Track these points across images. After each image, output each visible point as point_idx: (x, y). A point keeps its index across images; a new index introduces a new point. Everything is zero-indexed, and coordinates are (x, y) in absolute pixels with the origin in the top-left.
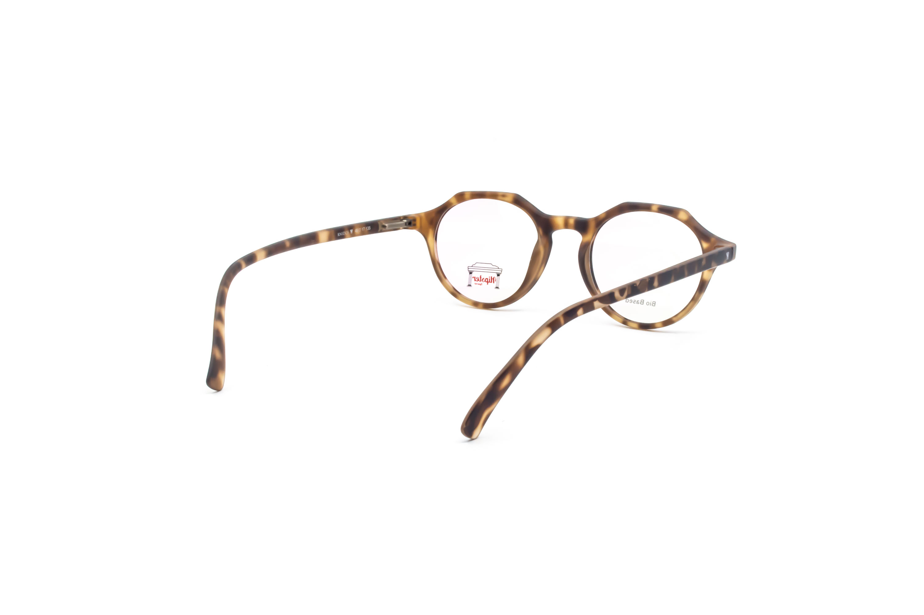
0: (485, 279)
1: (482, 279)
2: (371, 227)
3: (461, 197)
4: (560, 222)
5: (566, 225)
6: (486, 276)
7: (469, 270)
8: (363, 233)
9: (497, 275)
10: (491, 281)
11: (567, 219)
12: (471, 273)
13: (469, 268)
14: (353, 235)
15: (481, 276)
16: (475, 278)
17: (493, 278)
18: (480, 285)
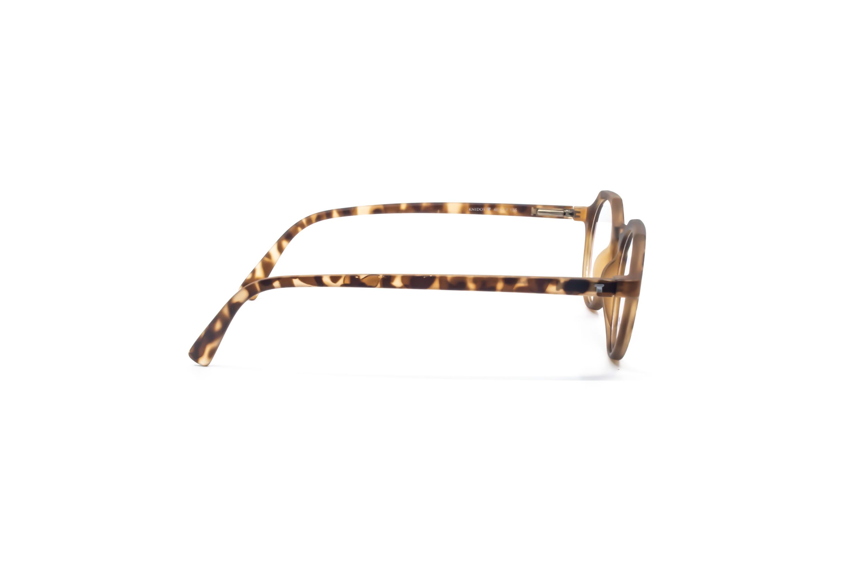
2: (518, 209)
8: (511, 214)
14: (496, 213)
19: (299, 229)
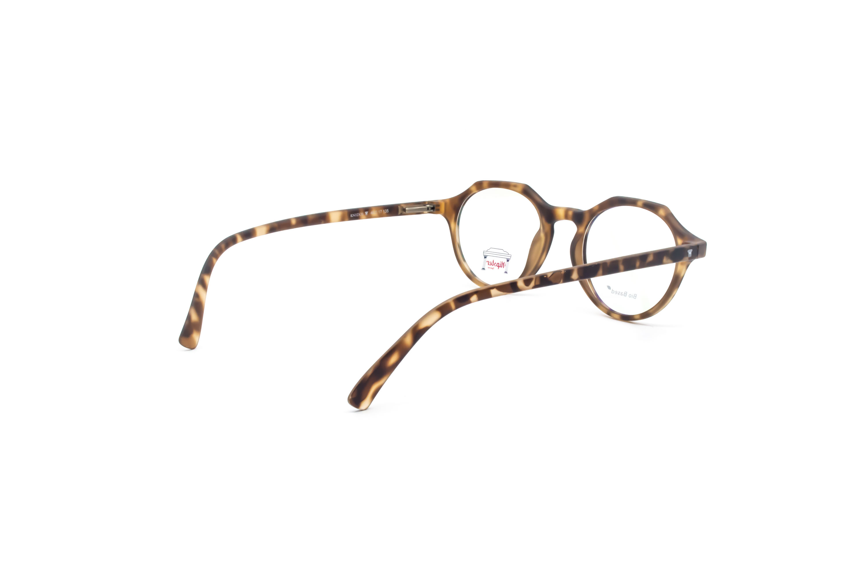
0: (496, 263)
1: (494, 264)
2: (389, 210)
3: (480, 186)
4: (561, 213)
5: (566, 217)
6: (498, 260)
7: (485, 254)
8: (381, 215)
9: (506, 261)
10: (501, 266)
11: (567, 210)
12: (485, 257)
13: (484, 252)
14: (369, 216)
15: (493, 261)
16: (488, 262)
17: (503, 263)
18: (493, 269)
19: (214, 260)
